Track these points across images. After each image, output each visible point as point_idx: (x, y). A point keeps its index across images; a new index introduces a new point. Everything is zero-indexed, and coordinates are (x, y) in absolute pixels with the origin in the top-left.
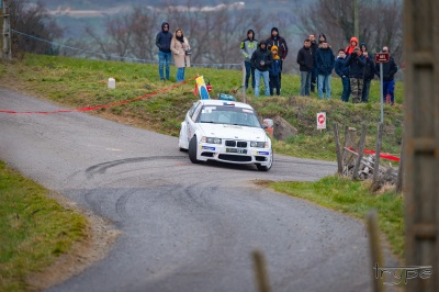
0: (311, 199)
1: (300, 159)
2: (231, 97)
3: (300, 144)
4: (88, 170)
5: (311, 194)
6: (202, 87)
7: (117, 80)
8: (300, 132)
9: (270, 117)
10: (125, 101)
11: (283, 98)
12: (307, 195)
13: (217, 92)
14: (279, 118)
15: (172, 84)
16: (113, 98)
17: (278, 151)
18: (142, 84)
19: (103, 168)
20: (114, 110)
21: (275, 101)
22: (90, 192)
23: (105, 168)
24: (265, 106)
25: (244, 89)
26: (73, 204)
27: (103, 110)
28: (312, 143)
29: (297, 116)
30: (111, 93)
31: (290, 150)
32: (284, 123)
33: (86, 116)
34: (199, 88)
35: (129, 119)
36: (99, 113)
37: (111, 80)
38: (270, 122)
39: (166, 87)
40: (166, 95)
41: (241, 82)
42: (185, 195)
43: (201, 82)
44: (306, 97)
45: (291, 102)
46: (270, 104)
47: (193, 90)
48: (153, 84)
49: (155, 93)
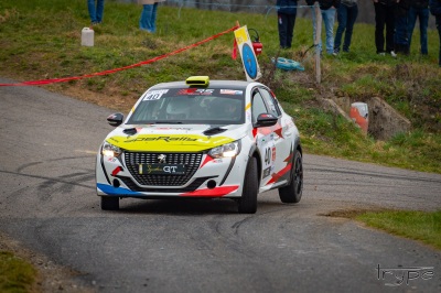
0: (427, 240)
1: (412, 174)
2: (295, 64)
3: (415, 146)
4: (42, 186)
5: (427, 230)
6: (245, 46)
7: (97, 32)
8: (415, 125)
9: (363, 99)
10: (110, 68)
11: (386, 67)
12: (421, 232)
13: (270, 54)
14: (378, 101)
15: (194, 40)
16: (89, 63)
17: (375, 158)
18: (141, 39)
19: (69, 183)
20: (90, 84)
21: (372, 71)
22: (45, 224)
23: (73, 183)
24: (354, 79)
25: (318, 50)
26: (14, 243)
27: (72, 82)
28: (436, 145)
29: (409, 98)
30: (86, 53)
31: (397, 156)
32: (388, 110)
33: (41, 92)
34: (240, 46)
35: (117, 99)
36: (64, 88)
37: (87, 31)
38: (362, 108)
39: (182, 45)
40: (182, 59)
41: (313, 37)
42: (208, 230)
43: (243, 36)
44: (426, 65)
45: (399, 73)
46: (363, 77)
47: (229, 51)
48: (159, 40)
49: (163, 55)
